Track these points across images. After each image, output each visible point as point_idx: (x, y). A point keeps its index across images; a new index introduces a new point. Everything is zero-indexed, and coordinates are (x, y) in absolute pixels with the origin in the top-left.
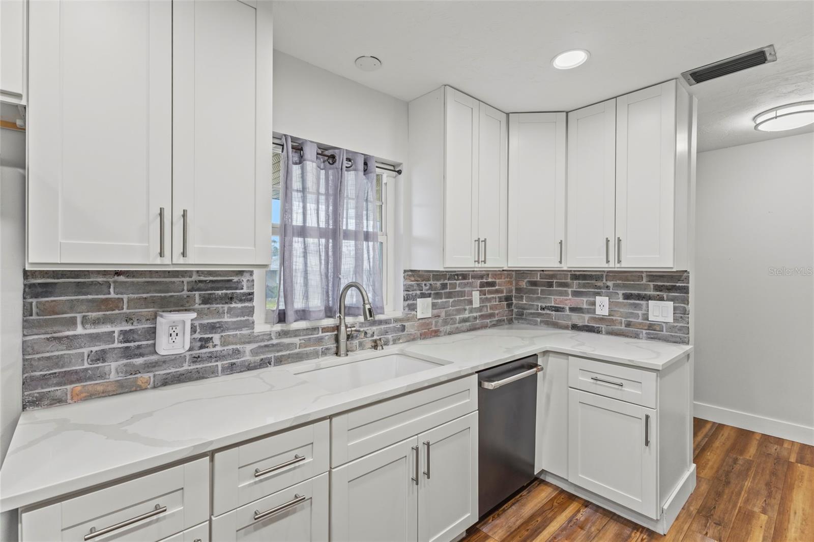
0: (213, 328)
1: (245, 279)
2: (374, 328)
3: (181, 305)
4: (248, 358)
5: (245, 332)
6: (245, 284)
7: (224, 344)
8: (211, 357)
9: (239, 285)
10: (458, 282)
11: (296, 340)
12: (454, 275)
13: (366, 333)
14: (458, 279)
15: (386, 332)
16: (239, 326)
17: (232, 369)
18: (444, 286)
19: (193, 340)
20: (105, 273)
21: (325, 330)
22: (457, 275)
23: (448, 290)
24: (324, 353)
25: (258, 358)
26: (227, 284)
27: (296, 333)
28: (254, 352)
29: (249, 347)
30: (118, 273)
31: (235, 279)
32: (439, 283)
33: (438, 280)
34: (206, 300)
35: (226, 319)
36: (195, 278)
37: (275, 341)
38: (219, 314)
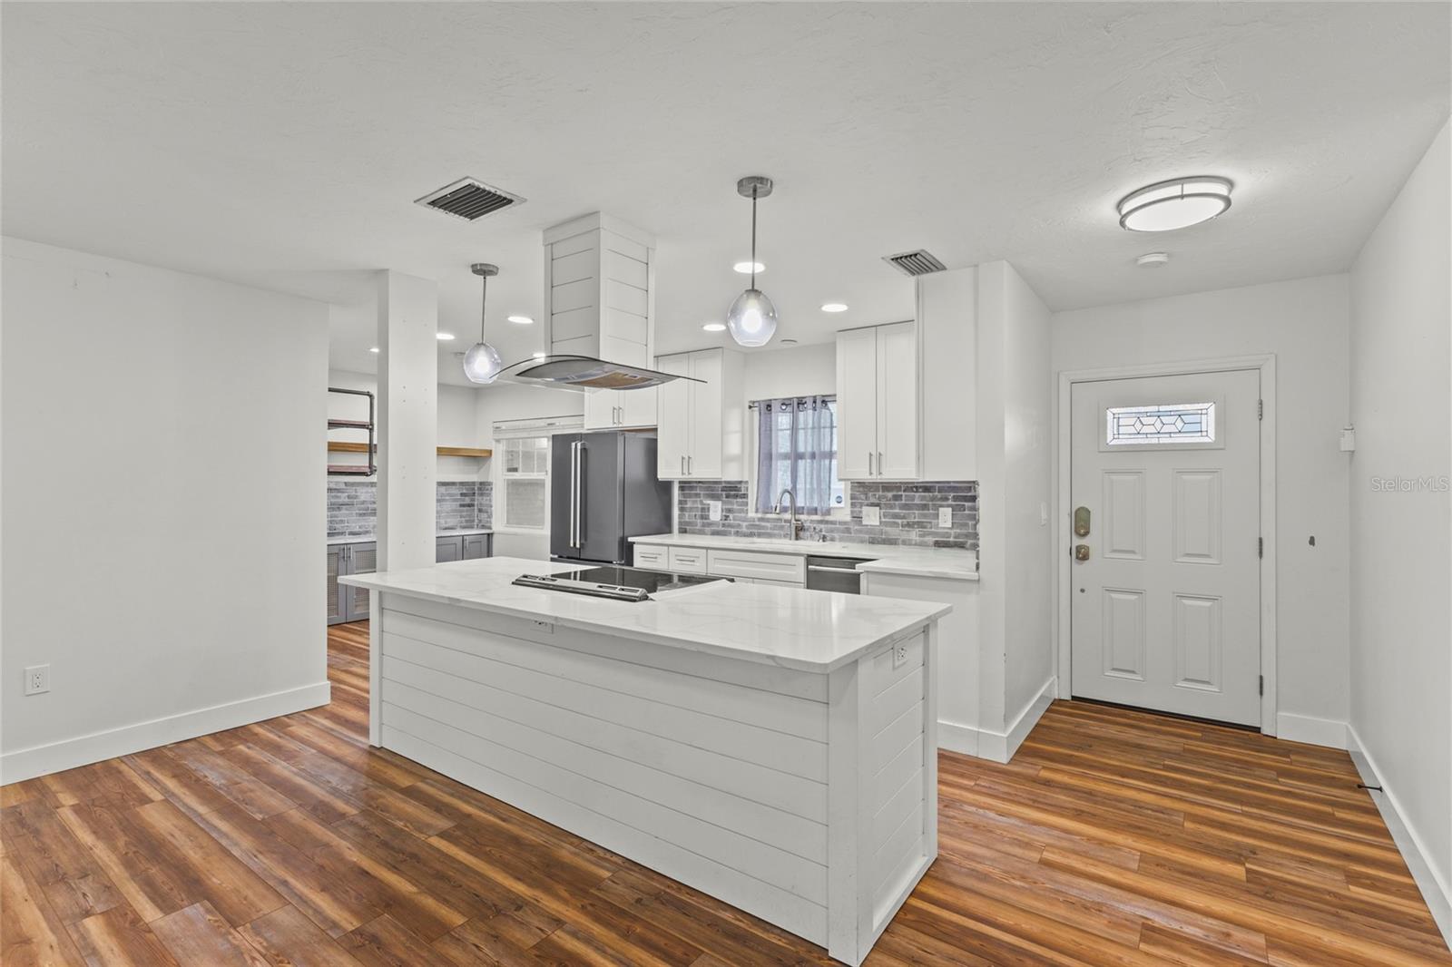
0: (729, 511)
1: (743, 485)
2: (822, 526)
3: (715, 497)
4: (744, 530)
5: (743, 515)
6: (743, 489)
7: (734, 520)
8: (730, 526)
9: (739, 490)
10: (917, 494)
11: (768, 525)
12: (912, 488)
13: (815, 528)
14: (917, 492)
15: (832, 531)
16: (741, 511)
17: (737, 533)
18: (897, 498)
19: (722, 516)
20: (696, 482)
21: (786, 521)
22: (916, 487)
23: (903, 502)
24: (785, 536)
25: (749, 531)
26: (736, 489)
27: (768, 520)
28: (747, 527)
29: (745, 524)
30: (699, 482)
31: (739, 486)
32: (890, 495)
33: (889, 491)
34: (727, 497)
35: (735, 507)
36: (724, 485)
37: (757, 523)
38: (732, 504)
